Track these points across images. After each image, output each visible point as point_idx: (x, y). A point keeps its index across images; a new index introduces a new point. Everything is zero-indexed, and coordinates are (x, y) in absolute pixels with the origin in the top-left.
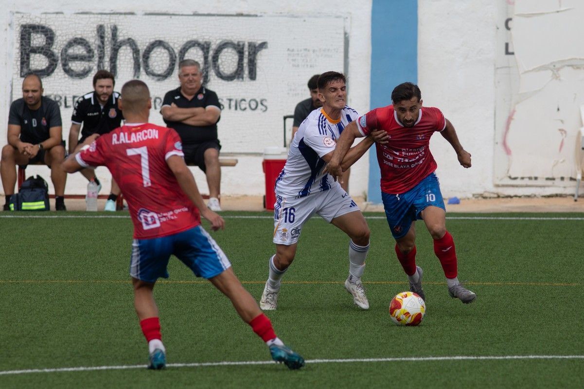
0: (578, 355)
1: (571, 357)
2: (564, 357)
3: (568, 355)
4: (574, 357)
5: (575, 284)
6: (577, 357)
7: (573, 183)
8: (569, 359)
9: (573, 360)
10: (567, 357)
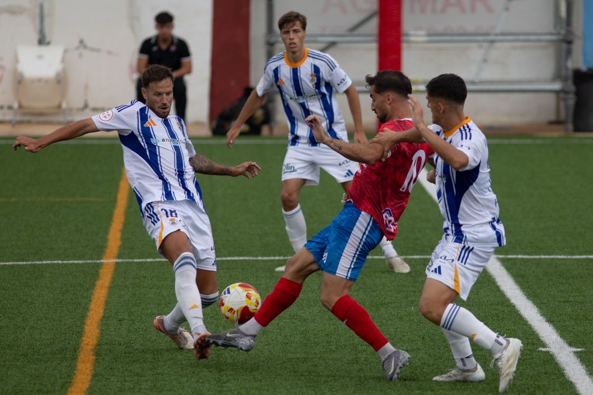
0: (17, 261)
1: (11, 263)
2: (5, 263)
3: (8, 262)
4: (13, 263)
5: (13, 199)
6: (16, 263)
7: (11, 112)
8: (9, 265)
9: (12, 266)
10: (7, 263)
